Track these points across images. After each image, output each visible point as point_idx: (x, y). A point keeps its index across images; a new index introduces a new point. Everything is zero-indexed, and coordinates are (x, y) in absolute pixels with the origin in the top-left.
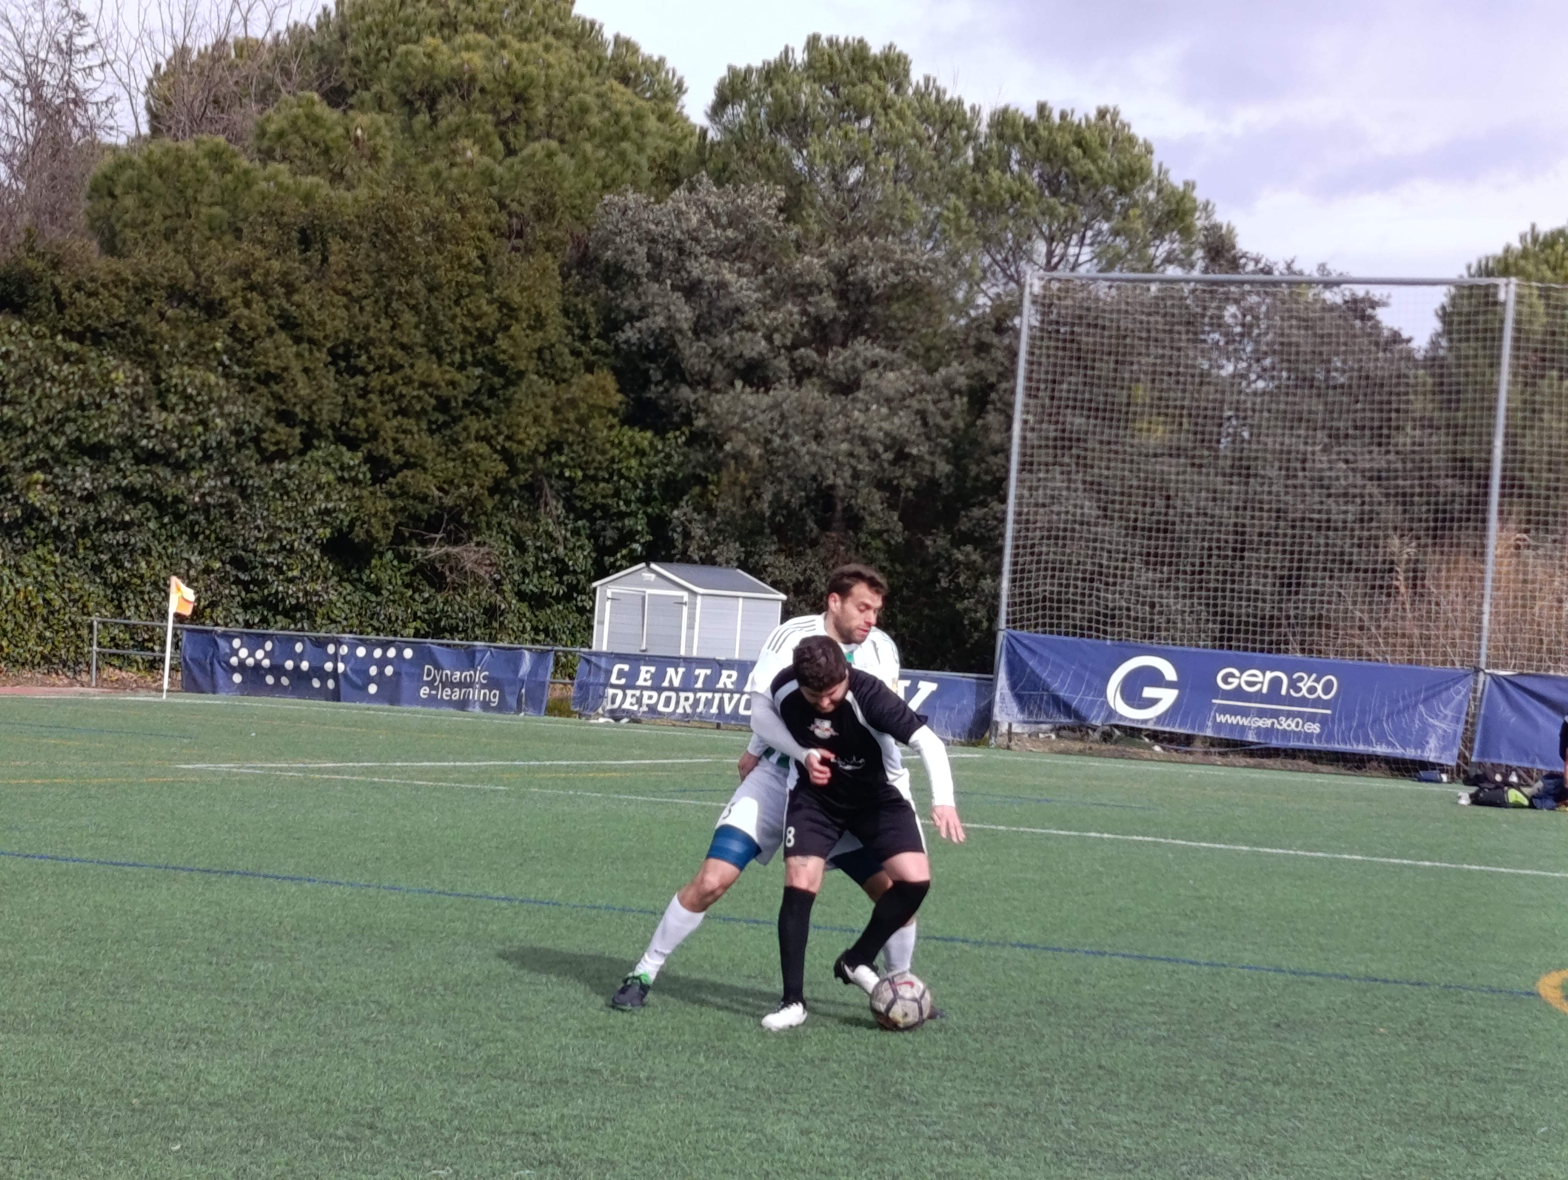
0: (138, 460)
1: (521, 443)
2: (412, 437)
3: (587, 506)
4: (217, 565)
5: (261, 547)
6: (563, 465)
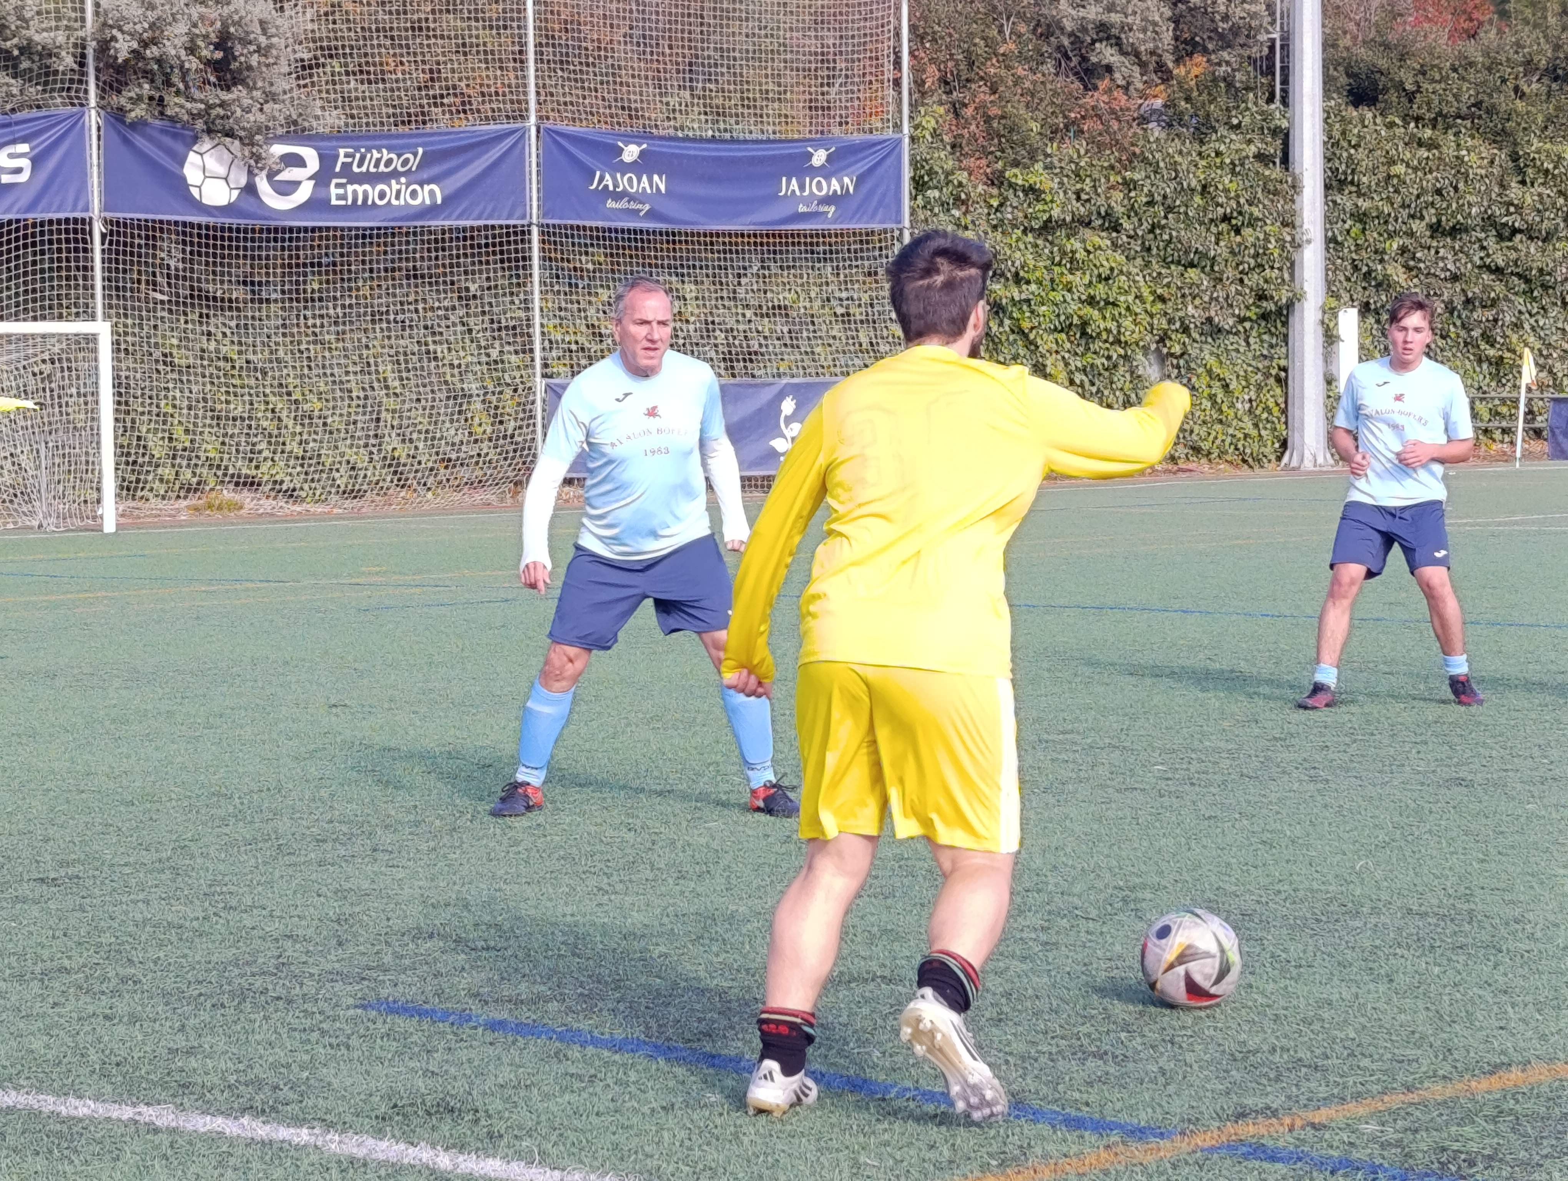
0: (1500, 237)
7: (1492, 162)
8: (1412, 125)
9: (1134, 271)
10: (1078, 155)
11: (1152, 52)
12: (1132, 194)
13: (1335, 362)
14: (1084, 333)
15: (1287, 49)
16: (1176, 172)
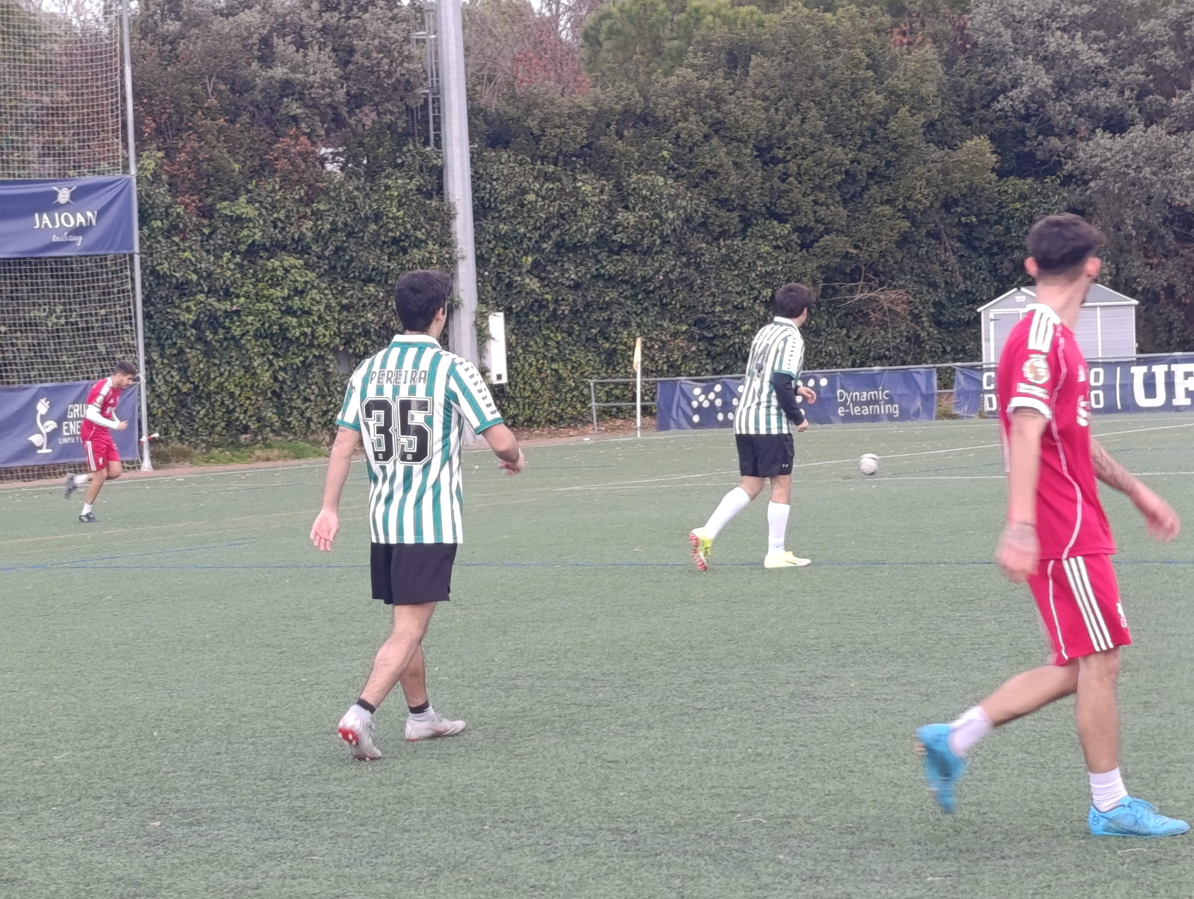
0: (611, 252)
1: (918, 202)
2: (828, 208)
3: (985, 245)
4: (684, 328)
5: (718, 309)
6: (961, 215)
7: (602, 191)
8: (539, 162)
9: (324, 286)
10: (273, 190)
11: (330, 105)
12: (319, 223)
13: (488, 356)
14: (285, 338)
15: (437, 102)
16: (355, 204)
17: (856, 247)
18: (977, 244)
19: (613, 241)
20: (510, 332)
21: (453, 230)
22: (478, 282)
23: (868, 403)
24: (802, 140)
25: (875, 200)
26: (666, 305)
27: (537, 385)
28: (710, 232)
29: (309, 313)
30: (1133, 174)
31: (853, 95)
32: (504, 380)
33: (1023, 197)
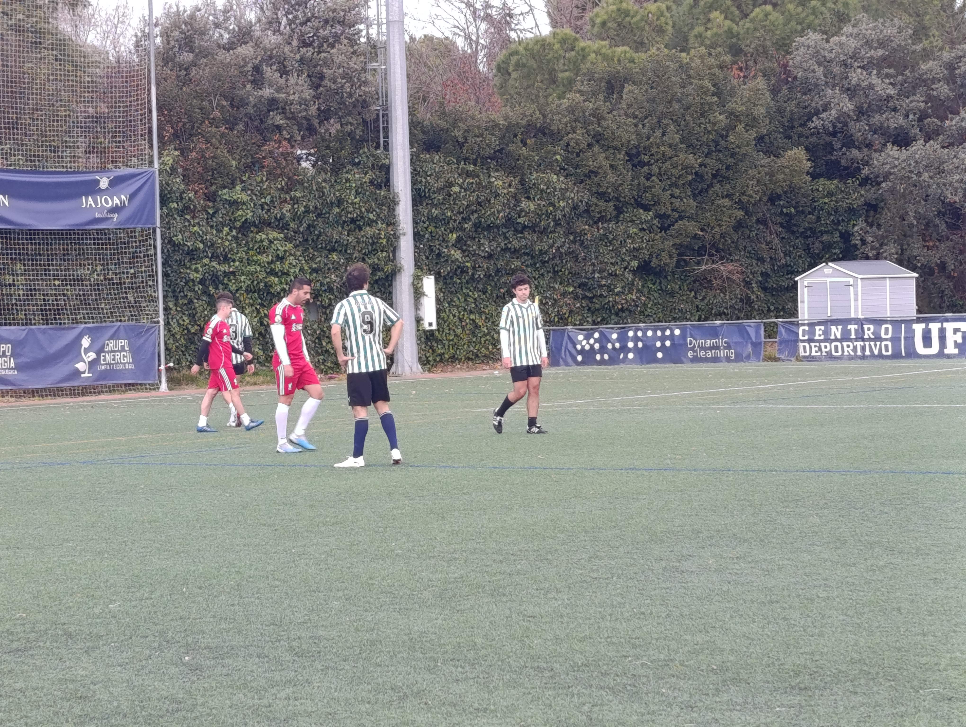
0: (516, 231)
1: (750, 196)
2: (682, 200)
3: (801, 230)
4: (571, 289)
5: (597, 275)
6: (782, 207)
7: (510, 185)
8: (462, 163)
9: (298, 254)
10: (262, 181)
11: (305, 118)
12: (296, 206)
13: (422, 308)
14: (269, 293)
15: (386, 116)
16: (323, 193)
17: (702, 230)
18: (795, 229)
19: (518, 223)
20: (439, 290)
21: (396, 213)
22: (415, 252)
23: (711, 348)
24: (663, 148)
25: (717, 196)
26: (557, 272)
27: (459, 331)
28: (592, 217)
29: (287, 274)
30: (915, 177)
31: (702, 115)
32: (434, 327)
33: (830, 194)
